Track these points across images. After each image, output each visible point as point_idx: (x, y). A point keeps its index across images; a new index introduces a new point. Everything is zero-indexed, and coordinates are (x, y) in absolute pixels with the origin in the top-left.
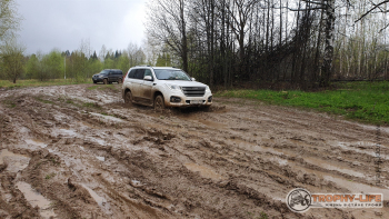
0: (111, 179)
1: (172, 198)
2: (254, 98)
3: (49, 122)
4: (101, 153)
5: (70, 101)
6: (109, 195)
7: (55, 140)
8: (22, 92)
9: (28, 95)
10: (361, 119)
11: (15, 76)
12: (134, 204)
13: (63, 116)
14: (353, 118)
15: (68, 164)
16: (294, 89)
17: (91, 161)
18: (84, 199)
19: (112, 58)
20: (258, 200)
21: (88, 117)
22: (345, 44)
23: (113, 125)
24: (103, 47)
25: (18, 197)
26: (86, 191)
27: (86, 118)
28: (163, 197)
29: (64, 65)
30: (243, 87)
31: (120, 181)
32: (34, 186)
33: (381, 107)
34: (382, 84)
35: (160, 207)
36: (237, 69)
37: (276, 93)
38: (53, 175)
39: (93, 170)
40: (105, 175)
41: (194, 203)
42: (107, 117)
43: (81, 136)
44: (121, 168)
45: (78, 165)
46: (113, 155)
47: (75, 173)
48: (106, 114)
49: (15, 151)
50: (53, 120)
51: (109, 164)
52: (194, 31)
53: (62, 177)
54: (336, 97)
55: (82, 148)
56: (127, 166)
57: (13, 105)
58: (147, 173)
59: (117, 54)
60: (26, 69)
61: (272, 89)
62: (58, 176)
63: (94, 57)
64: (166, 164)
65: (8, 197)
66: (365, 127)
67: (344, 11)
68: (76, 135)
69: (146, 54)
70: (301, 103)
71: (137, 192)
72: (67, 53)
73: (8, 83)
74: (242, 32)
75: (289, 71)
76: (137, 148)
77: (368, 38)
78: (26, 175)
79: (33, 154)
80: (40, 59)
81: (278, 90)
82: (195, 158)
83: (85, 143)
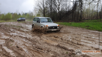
0: (28, 45)
1: (44, 49)
2: (63, 24)
3: (9, 31)
4: (24, 39)
5: (14, 26)
6: (27, 49)
7: (11, 36)
9: (2, 24)
10: (90, 29)
12: (34, 51)
13: (13, 30)
14: (88, 29)
15: (16, 42)
16: (73, 22)
17: (22, 41)
18: (21, 50)
19: (25, 14)
20: (65, 49)
22: (85, 11)
23: (26, 32)
24: (22, 12)
25: (4, 50)
26: (22, 48)
27: (19, 30)
28: (41, 49)
29: (11, 16)
31: (30, 45)
32: (7, 47)
33: (95, 26)
34: (94, 20)
35: (41, 51)
36: (58, 17)
37: (68, 23)
38: (12, 44)
39: (22, 43)
40: (26, 44)
41: (49, 50)
42: (25, 30)
43: (18, 35)
44: (30, 42)
45: (18, 42)
46: (27, 39)
47: (18, 44)
49: (1, 39)
50: (10, 31)
51: (26, 41)
52: (47, 7)
53: (15, 45)
54: (83, 24)
55: (19, 38)
58: (37, 43)
60: (1, 18)
61: (67, 22)
62: (14, 45)
63: (20, 14)
64: (41, 41)
65: (1, 50)
66: (91, 31)
67: (85, 2)
68: (17, 34)
69: (34, 13)
70: (74, 25)
71: (35, 48)
72: (12, 13)
74: (59, 8)
75: (71, 17)
76: (34, 37)
77: (91, 9)
78: (5, 45)
79: (6, 40)
80: (5, 15)
81: (69, 22)
83: (20, 36)
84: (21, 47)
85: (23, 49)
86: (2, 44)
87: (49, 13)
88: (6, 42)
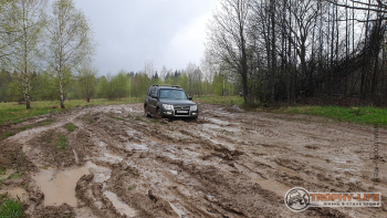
0: (187, 193)
1: (250, 216)
2: (321, 115)
3: (123, 138)
4: (174, 167)
5: (138, 118)
6: (186, 207)
7: (129, 154)
8: (96, 110)
9: (102, 113)
11: (89, 96)
13: (135, 131)
15: (146, 177)
16: (366, 105)
17: (166, 174)
18: (166, 211)
19: (172, 77)
21: (156, 133)
23: (180, 141)
24: (164, 68)
25: (108, 205)
26: (167, 203)
27: (154, 134)
28: (240, 214)
29: (129, 85)
30: (307, 103)
31: (196, 194)
32: (119, 195)
36: (299, 85)
37: (345, 110)
38: (135, 186)
39: (168, 183)
40: (181, 188)
43: (153, 151)
44: (194, 182)
45: (155, 178)
46: (186, 169)
47: (153, 186)
48: (173, 130)
49: (98, 163)
50: (126, 135)
51: (182, 178)
52: (253, 48)
53: (142, 188)
55: (155, 162)
56: (200, 181)
57: (91, 122)
58: (220, 189)
59: (177, 74)
60: (98, 89)
61: (340, 105)
62: (139, 188)
63: (156, 77)
64: (238, 180)
65: (100, 204)
68: (148, 149)
69: (204, 73)
71: (214, 206)
72: (132, 74)
73: (83, 103)
74: (303, 48)
75: (358, 86)
76: (207, 163)
78: (111, 185)
79: (113, 167)
80: (109, 81)
81: (347, 106)
82: (267, 176)
83: (158, 157)
84: (164, 197)
85: (172, 205)
86: (102, 181)
87: (261, 71)
88: (112, 175)
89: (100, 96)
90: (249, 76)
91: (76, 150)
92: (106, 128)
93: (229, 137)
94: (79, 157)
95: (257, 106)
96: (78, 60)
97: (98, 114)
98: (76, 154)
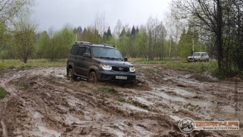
3: (63, 108)
8: (34, 73)
9: (40, 76)
11: (26, 55)
13: (78, 101)
19: (128, 35)
21: (104, 104)
23: (132, 115)
24: (119, 23)
27: (101, 105)
43: (98, 126)
48: (124, 101)
50: (67, 105)
57: (26, 87)
59: (134, 31)
60: (37, 47)
63: (108, 34)
69: (168, 29)
72: (80, 29)
73: (18, 63)
80: (51, 37)
89: (40, 56)
90: (225, 35)
91: (5, 121)
92: (44, 95)
93: (194, 113)
94: (8, 130)
95: (235, 74)
96: (14, 11)
97: (35, 78)
98: (4, 126)
